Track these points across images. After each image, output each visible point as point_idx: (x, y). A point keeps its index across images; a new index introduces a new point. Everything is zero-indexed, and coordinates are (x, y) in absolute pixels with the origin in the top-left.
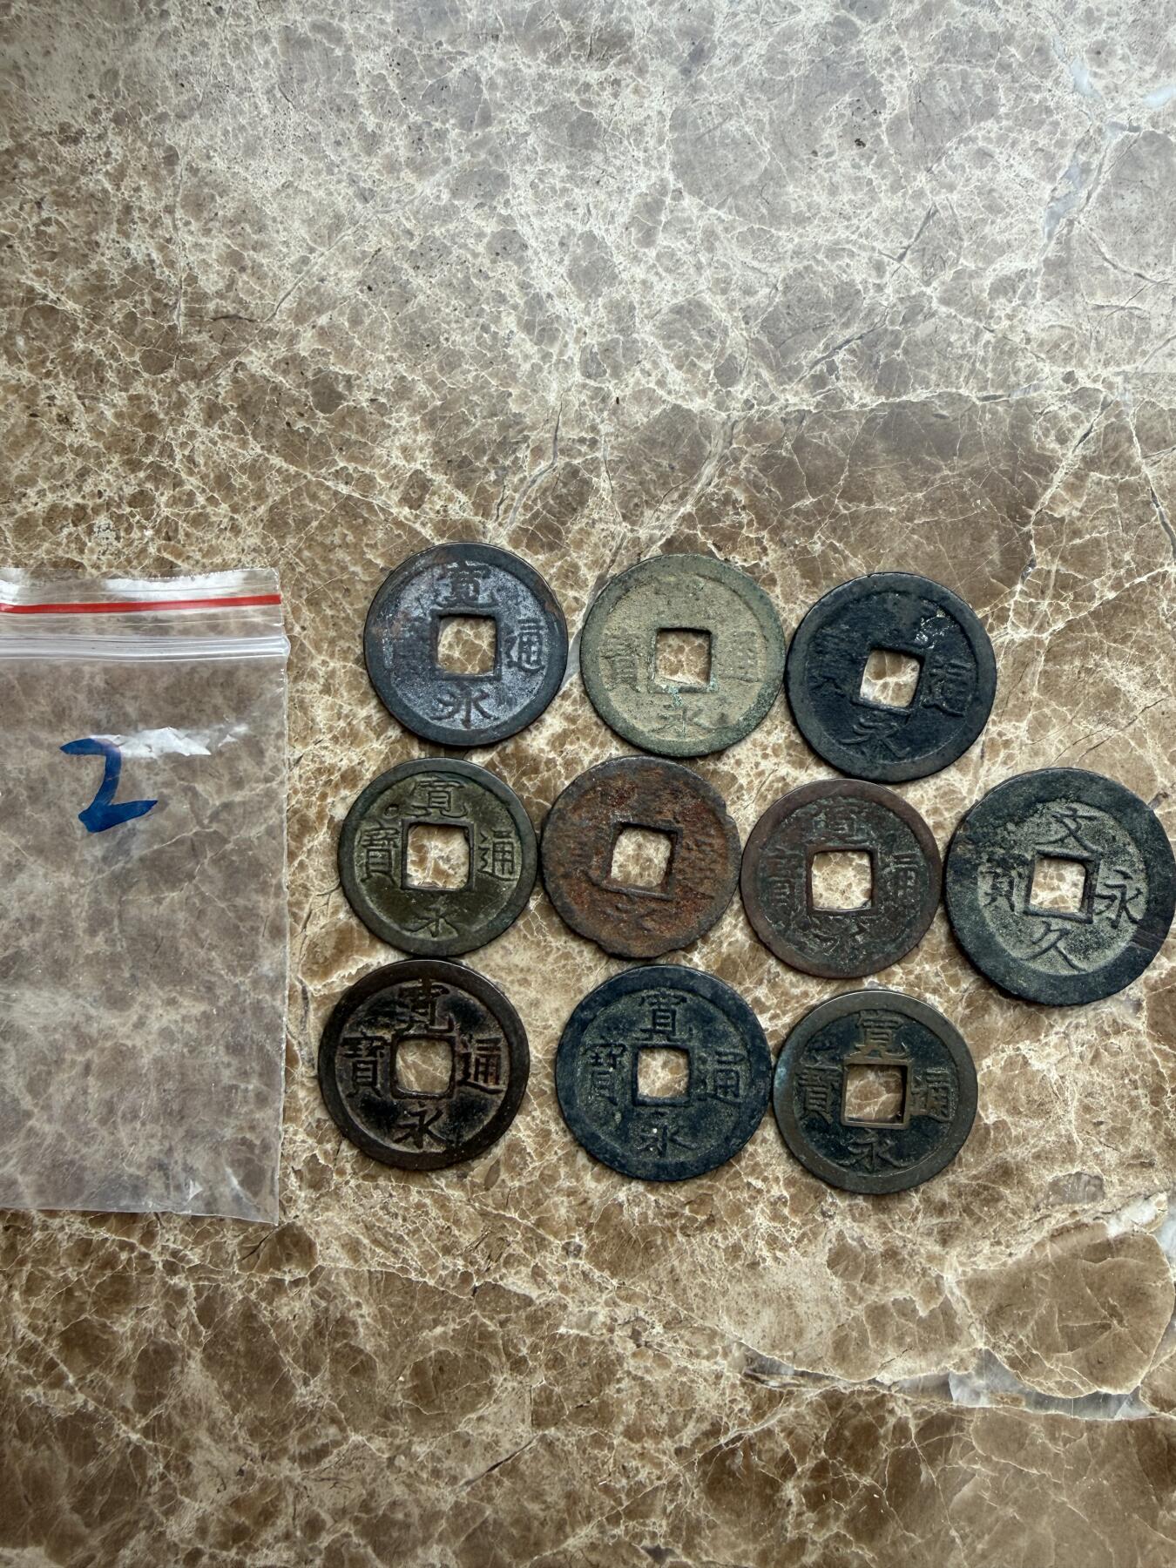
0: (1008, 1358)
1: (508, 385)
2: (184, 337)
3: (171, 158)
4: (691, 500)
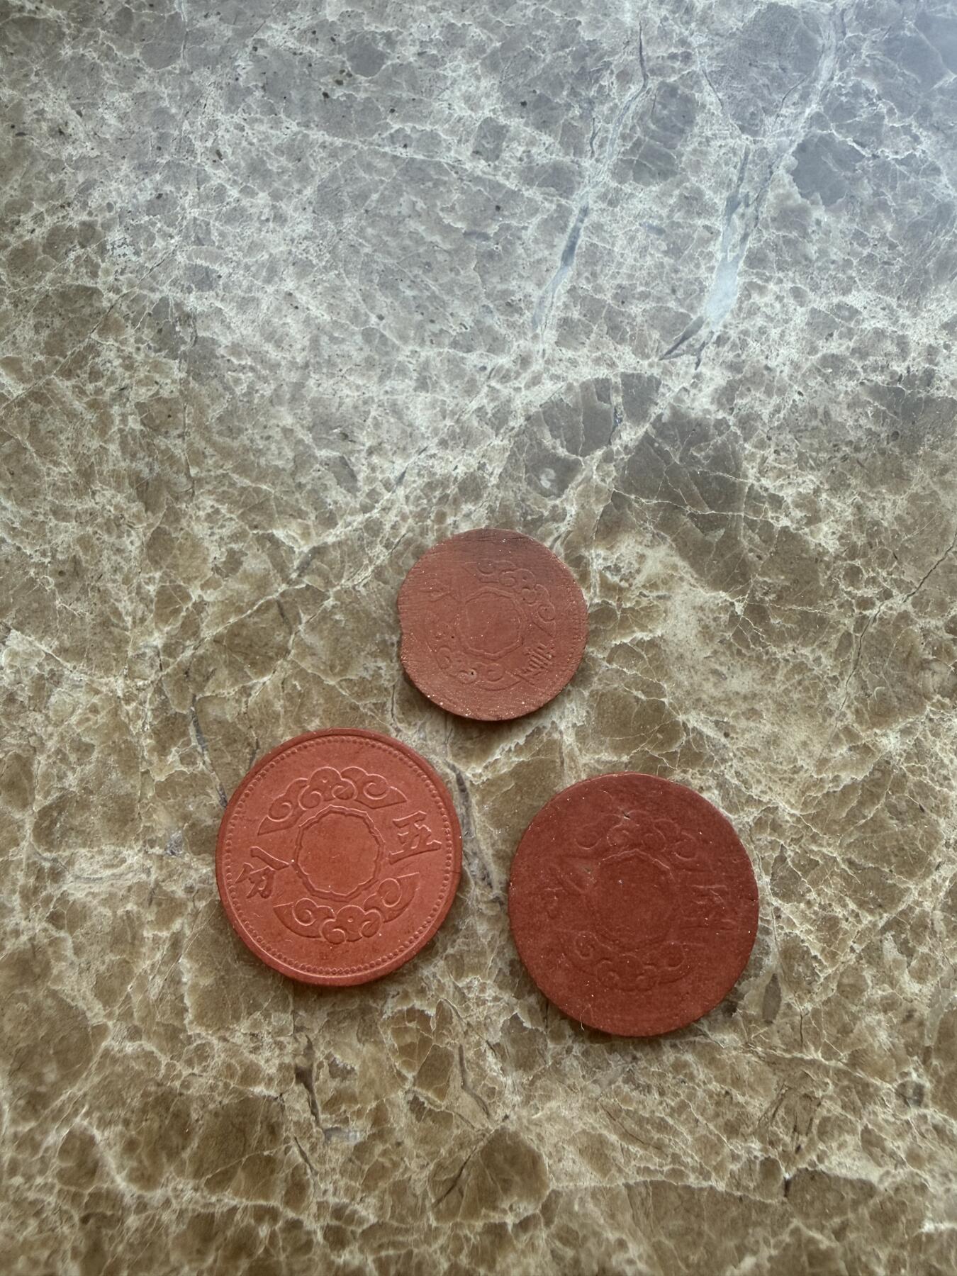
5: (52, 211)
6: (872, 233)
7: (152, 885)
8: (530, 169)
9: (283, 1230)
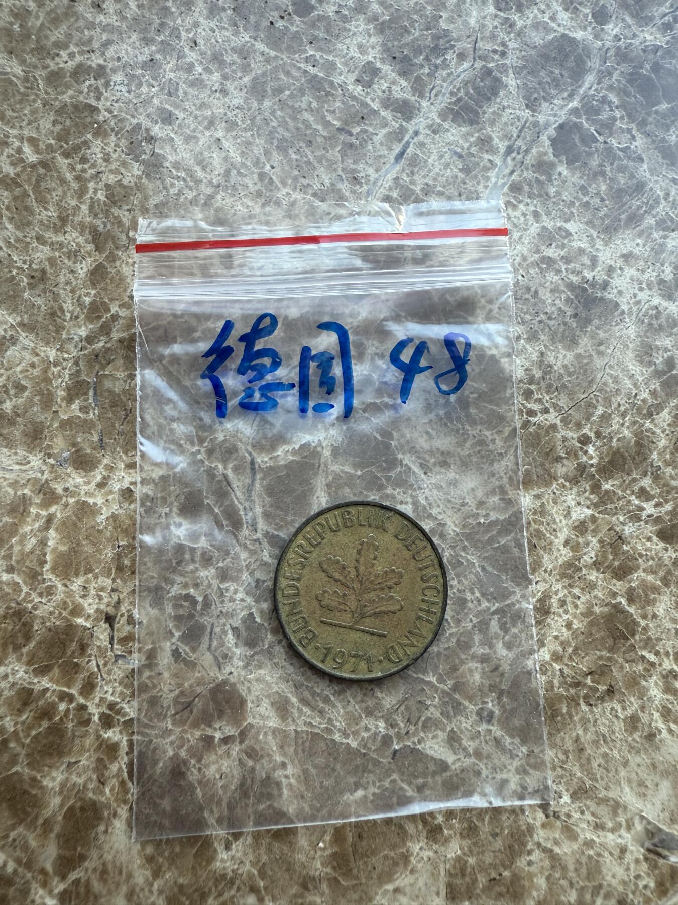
5: (81, 53)
6: (592, 189)
7: (43, 481)
8: (389, 99)
9: (74, 709)
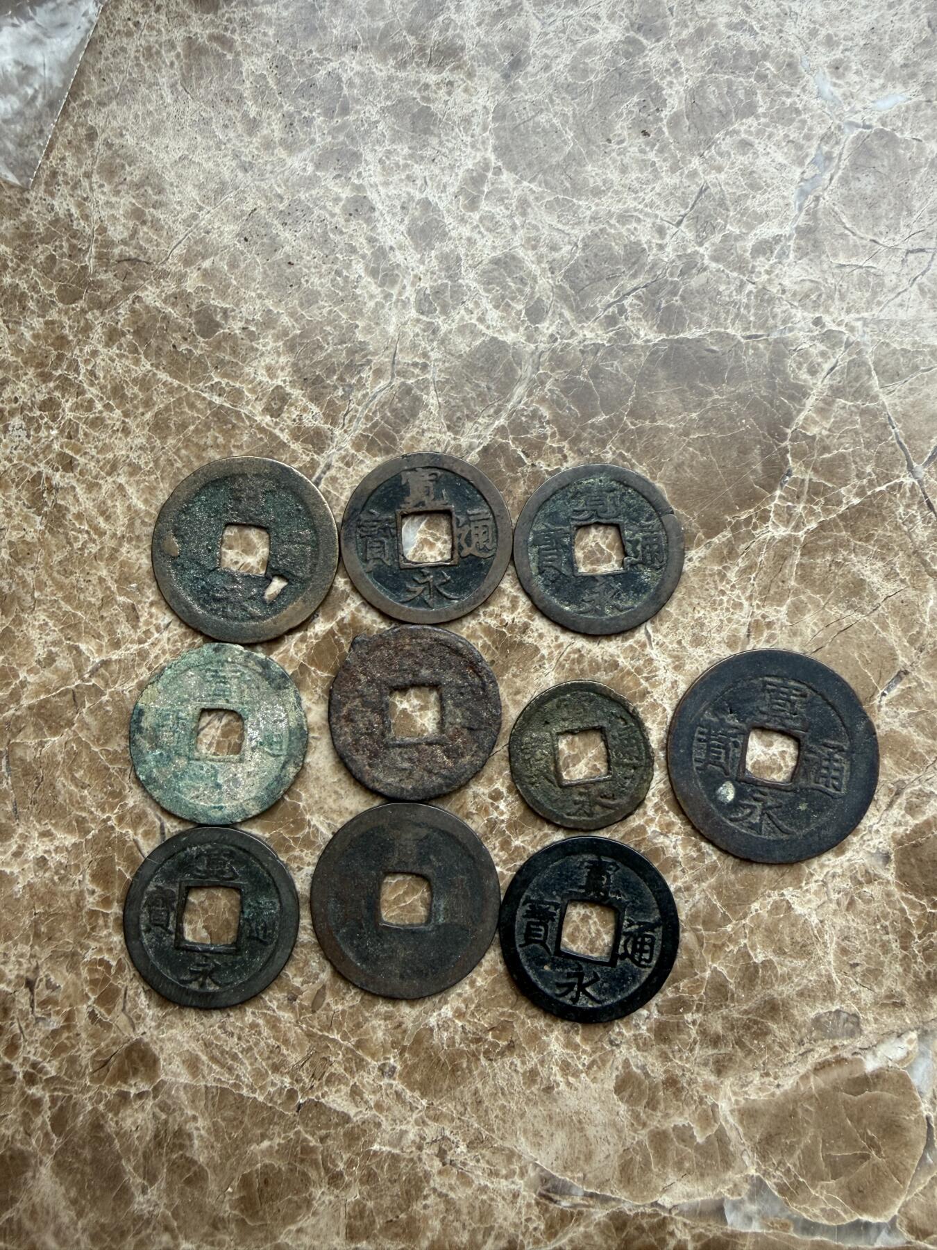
0: (777, 1184)
1: (356, 318)
2: (93, 275)
3: (92, 135)
4: (504, 415)
